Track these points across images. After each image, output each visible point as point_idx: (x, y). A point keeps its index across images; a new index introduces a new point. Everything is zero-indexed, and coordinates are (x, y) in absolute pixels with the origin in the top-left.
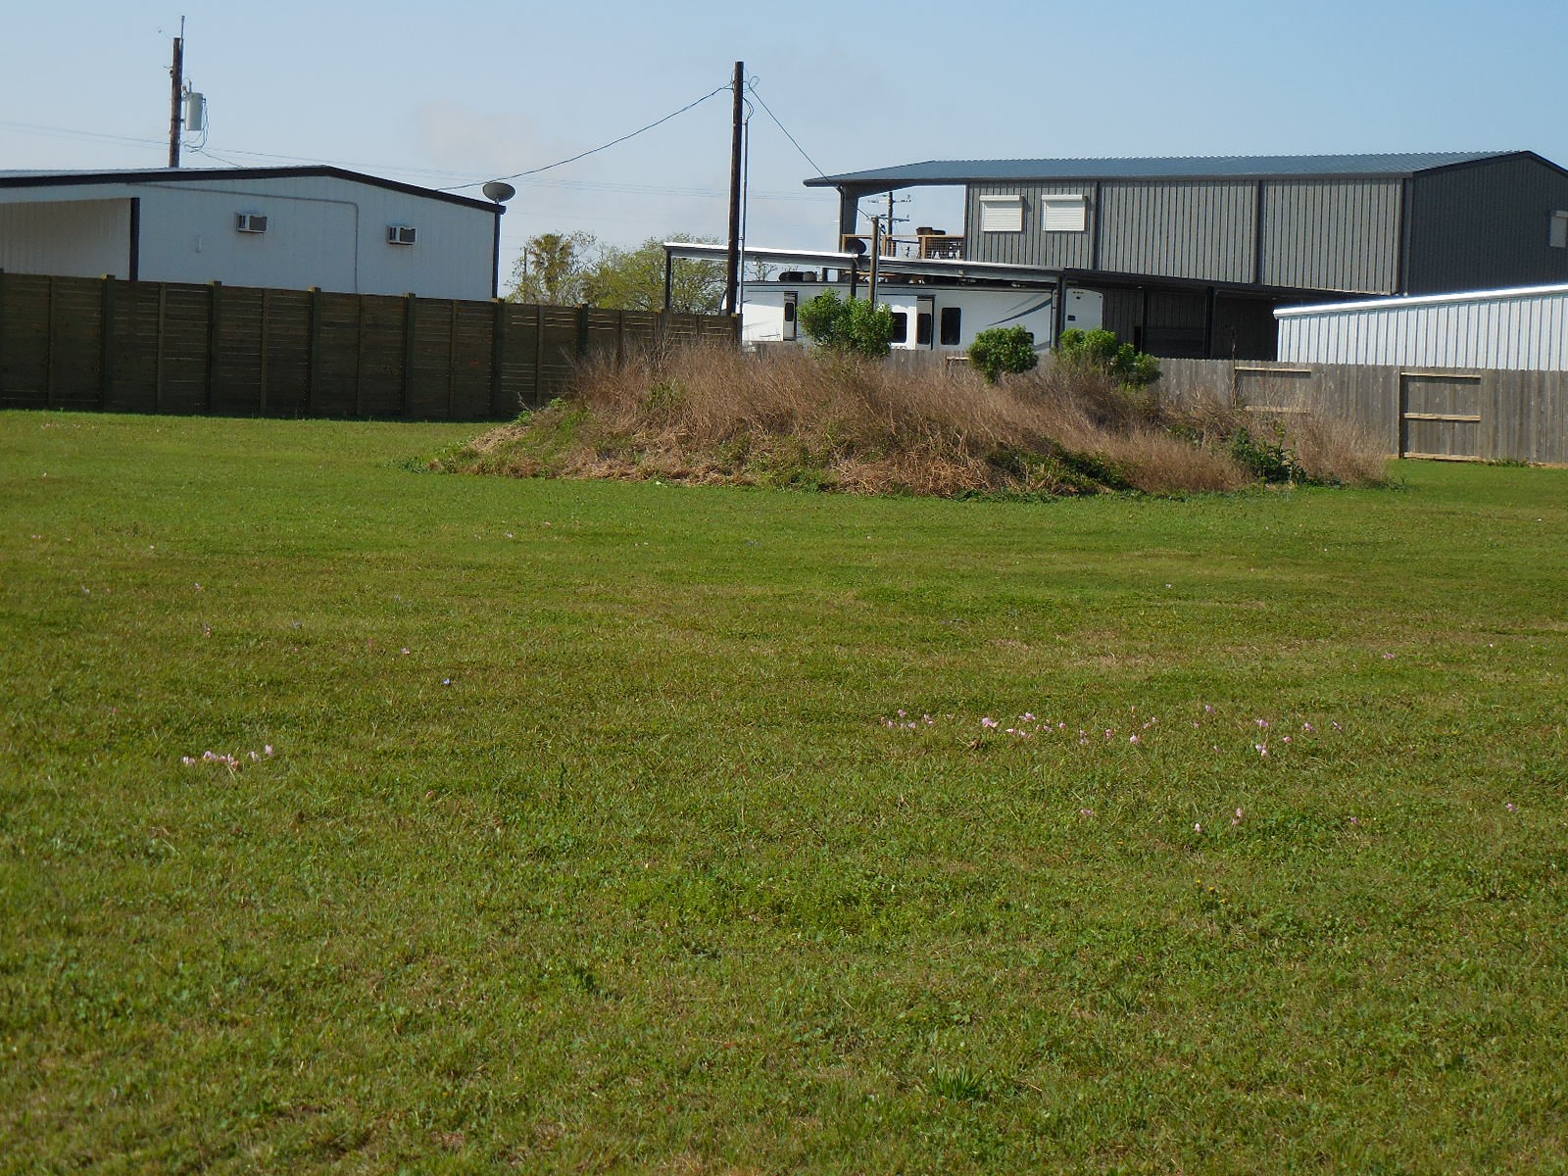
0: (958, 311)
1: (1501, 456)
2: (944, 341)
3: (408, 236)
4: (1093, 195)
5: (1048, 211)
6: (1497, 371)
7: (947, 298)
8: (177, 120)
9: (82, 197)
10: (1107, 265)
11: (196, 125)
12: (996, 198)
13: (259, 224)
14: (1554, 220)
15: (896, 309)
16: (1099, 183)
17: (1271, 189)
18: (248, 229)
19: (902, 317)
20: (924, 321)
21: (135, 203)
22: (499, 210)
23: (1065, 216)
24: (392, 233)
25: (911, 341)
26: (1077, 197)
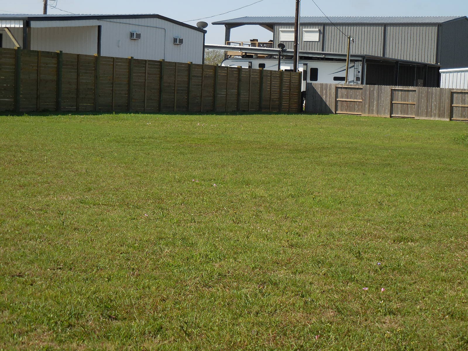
3: (180, 42)
4: (322, 29)
7: (312, 65)
12: (285, 29)
13: (137, 36)
16: (324, 25)
17: (389, 28)
18: (135, 38)
21: (99, 27)
24: (175, 40)
26: (317, 30)
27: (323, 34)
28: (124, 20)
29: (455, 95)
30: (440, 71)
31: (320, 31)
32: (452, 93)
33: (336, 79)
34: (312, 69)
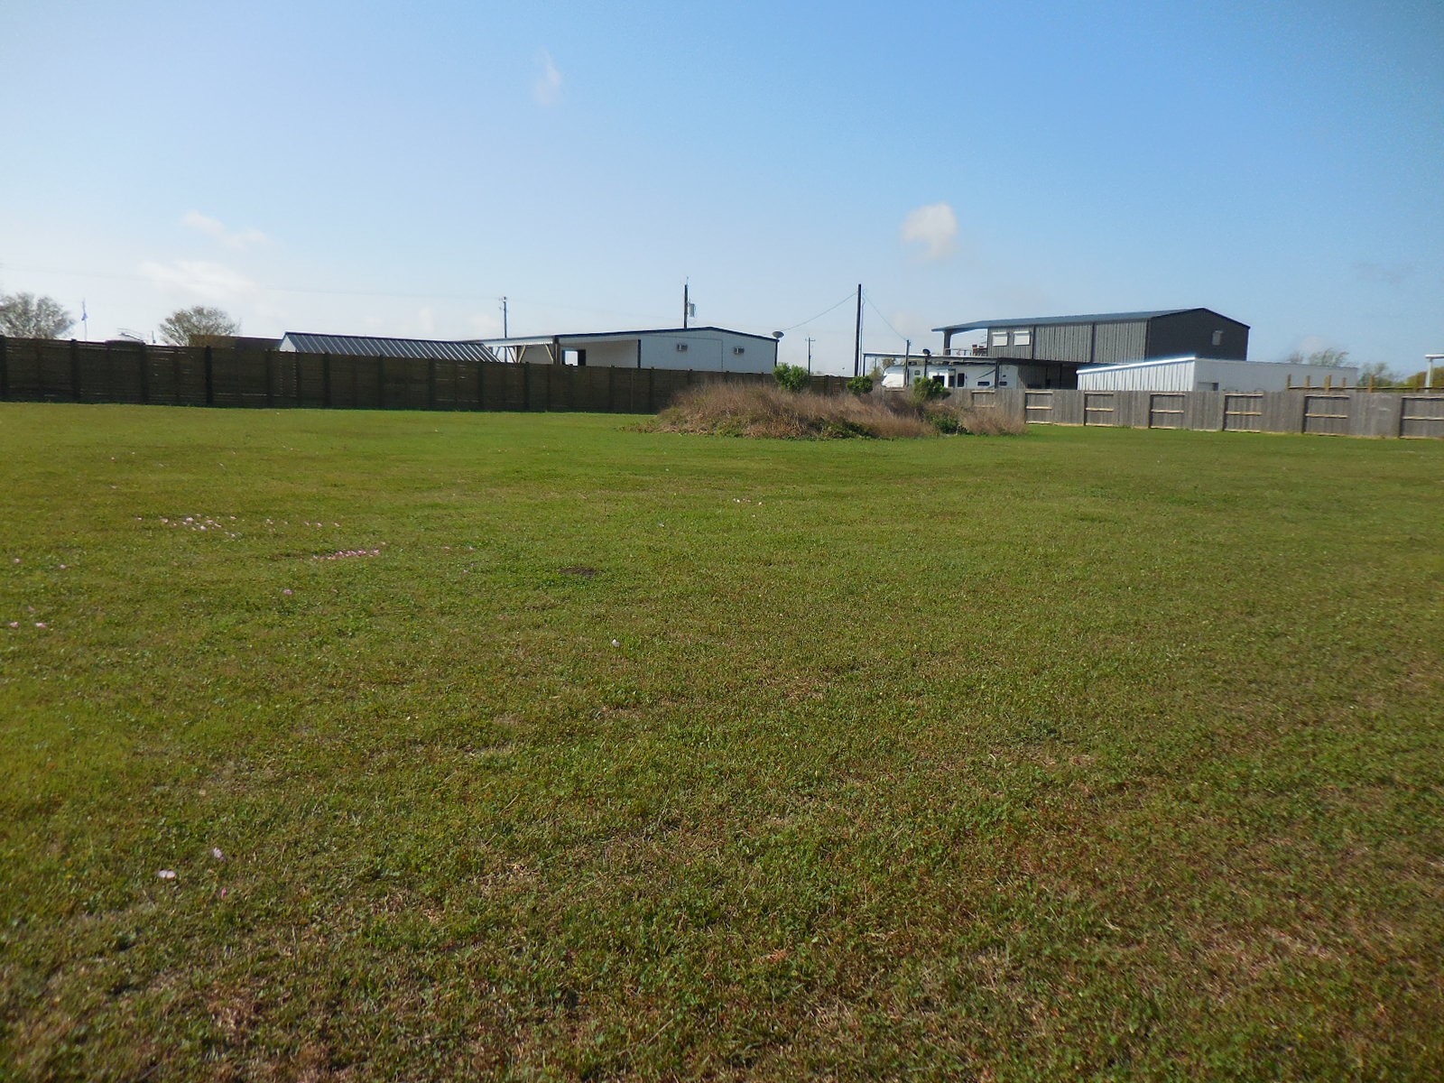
0: (963, 374)
1: (1121, 424)
2: (959, 386)
3: (741, 351)
4: (1033, 331)
5: (1017, 337)
6: (1120, 391)
7: (960, 370)
8: (686, 313)
9: (616, 340)
10: (1038, 357)
11: (693, 314)
12: (1001, 333)
13: (685, 348)
14: (1214, 335)
15: (941, 374)
16: (1035, 326)
17: (1098, 326)
18: (681, 349)
19: (943, 377)
20: (951, 379)
21: (639, 341)
22: (777, 341)
23: (1022, 339)
24: (736, 350)
25: (946, 385)
26: (1027, 332)
27: (1033, 336)
28: (674, 334)
29: (1089, 398)
30: (1078, 372)
31: (1030, 333)
32: (1086, 396)
33: (980, 383)
34: (959, 375)
